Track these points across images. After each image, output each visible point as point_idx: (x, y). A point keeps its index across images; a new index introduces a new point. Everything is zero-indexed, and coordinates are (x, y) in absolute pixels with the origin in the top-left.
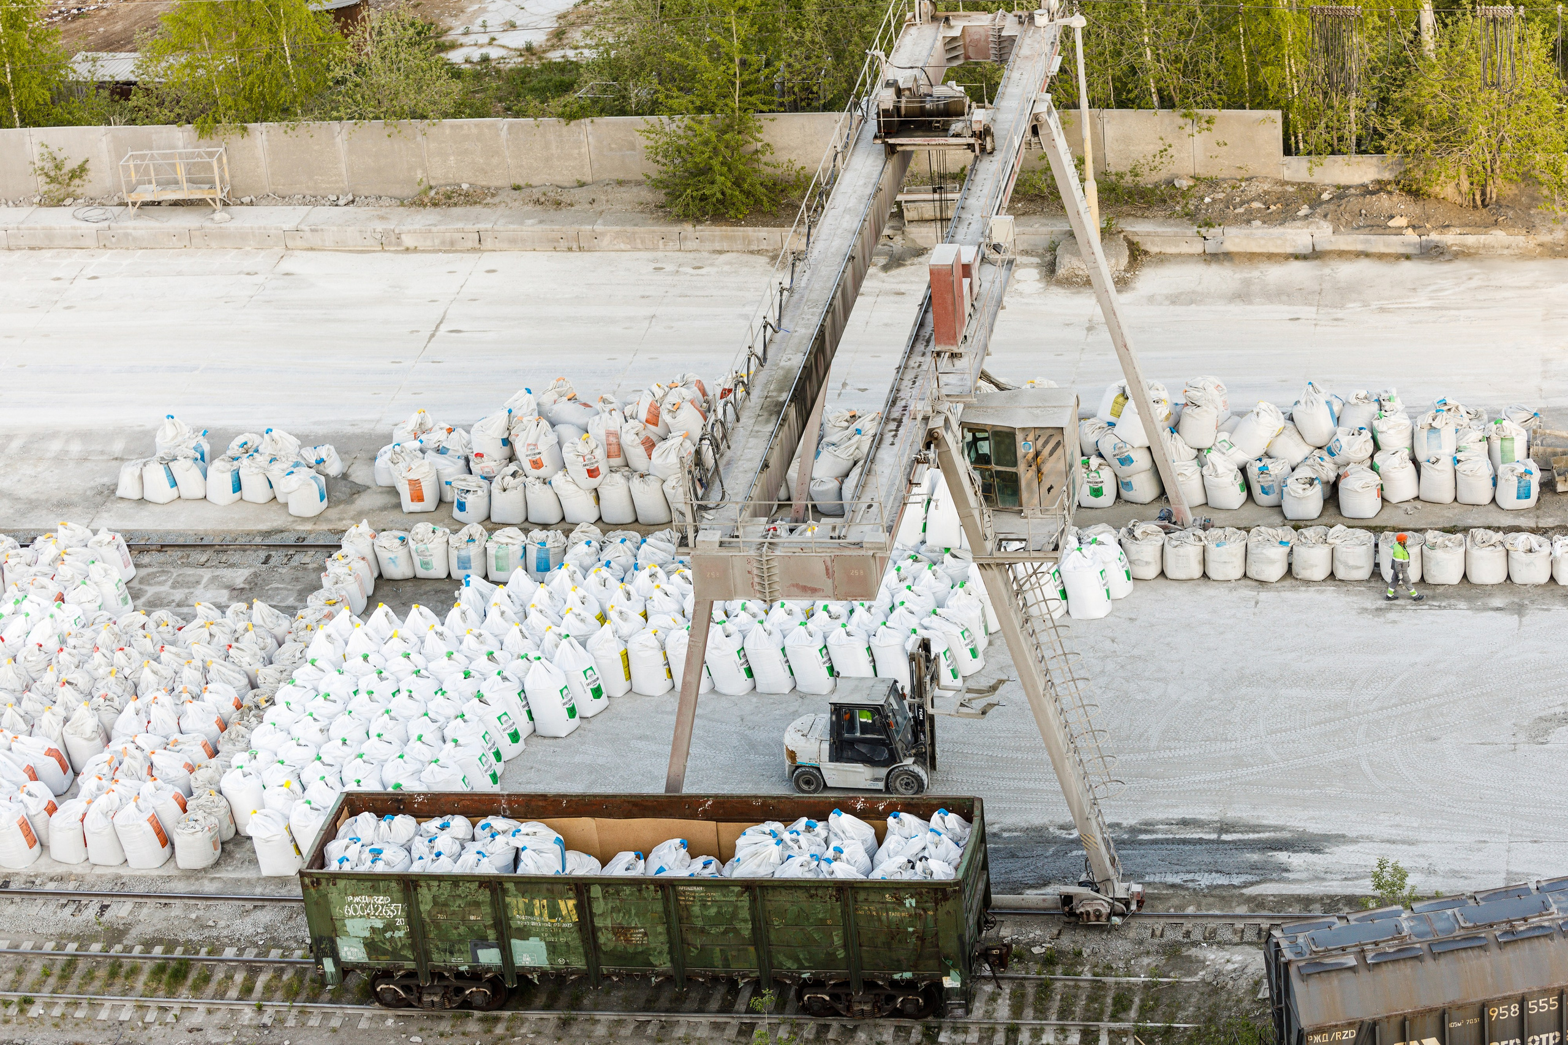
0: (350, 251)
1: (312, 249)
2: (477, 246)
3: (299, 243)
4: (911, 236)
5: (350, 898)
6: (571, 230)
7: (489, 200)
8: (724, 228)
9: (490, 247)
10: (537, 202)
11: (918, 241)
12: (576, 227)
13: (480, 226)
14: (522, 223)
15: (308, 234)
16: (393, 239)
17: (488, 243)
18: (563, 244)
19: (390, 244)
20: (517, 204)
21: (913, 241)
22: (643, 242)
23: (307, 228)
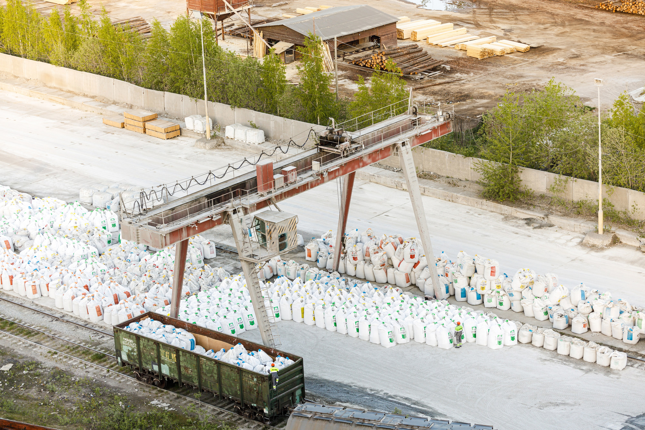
0: (387, 186)
1: (377, 183)
2: (423, 193)
3: (374, 180)
4: (550, 219)
5: (124, 338)
6: (450, 194)
7: (436, 179)
8: (495, 203)
9: (427, 194)
10: (449, 183)
11: (552, 222)
12: (452, 193)
13: (425, 186)
14: (437, 188)
15: (376, 178)
16: (400, 185)
17: (426, 193)
18: (448, 198)
19: (399, 186)
20: (443, 182)
21: (550, 221)
22: (471, 203)
23: (376, 175)
